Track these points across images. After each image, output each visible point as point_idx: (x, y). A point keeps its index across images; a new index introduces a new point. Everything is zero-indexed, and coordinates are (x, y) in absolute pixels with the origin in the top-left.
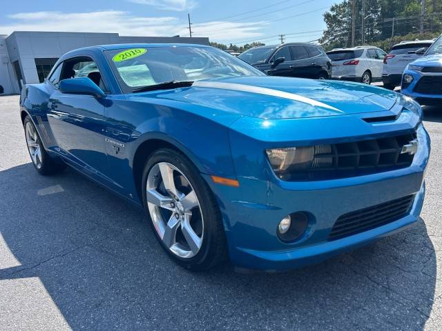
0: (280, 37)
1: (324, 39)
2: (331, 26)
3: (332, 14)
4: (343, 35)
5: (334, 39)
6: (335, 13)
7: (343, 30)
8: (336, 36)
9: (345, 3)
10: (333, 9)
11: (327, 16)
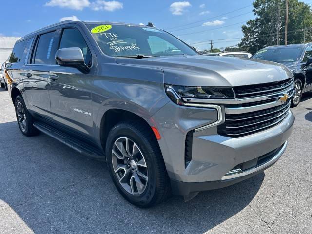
0: (210, 42)
1: (242, 44)
2: (246, 35)
3: (248, 26)
4: (256, 41)
5: (249, 44)
6: (250, 26)
7: (256, 38)
8: (250, 42)
9: (257, 19)
10: (248, 23)
11: (244, 28)
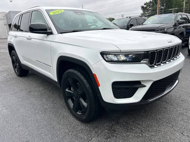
0: (122, 16)
2: (144, 11)
3: (145, 6)
6: (146, 6)
7: (149, 13)
9: (150, 2)
10: (145, 4)
11: (143, 7)
